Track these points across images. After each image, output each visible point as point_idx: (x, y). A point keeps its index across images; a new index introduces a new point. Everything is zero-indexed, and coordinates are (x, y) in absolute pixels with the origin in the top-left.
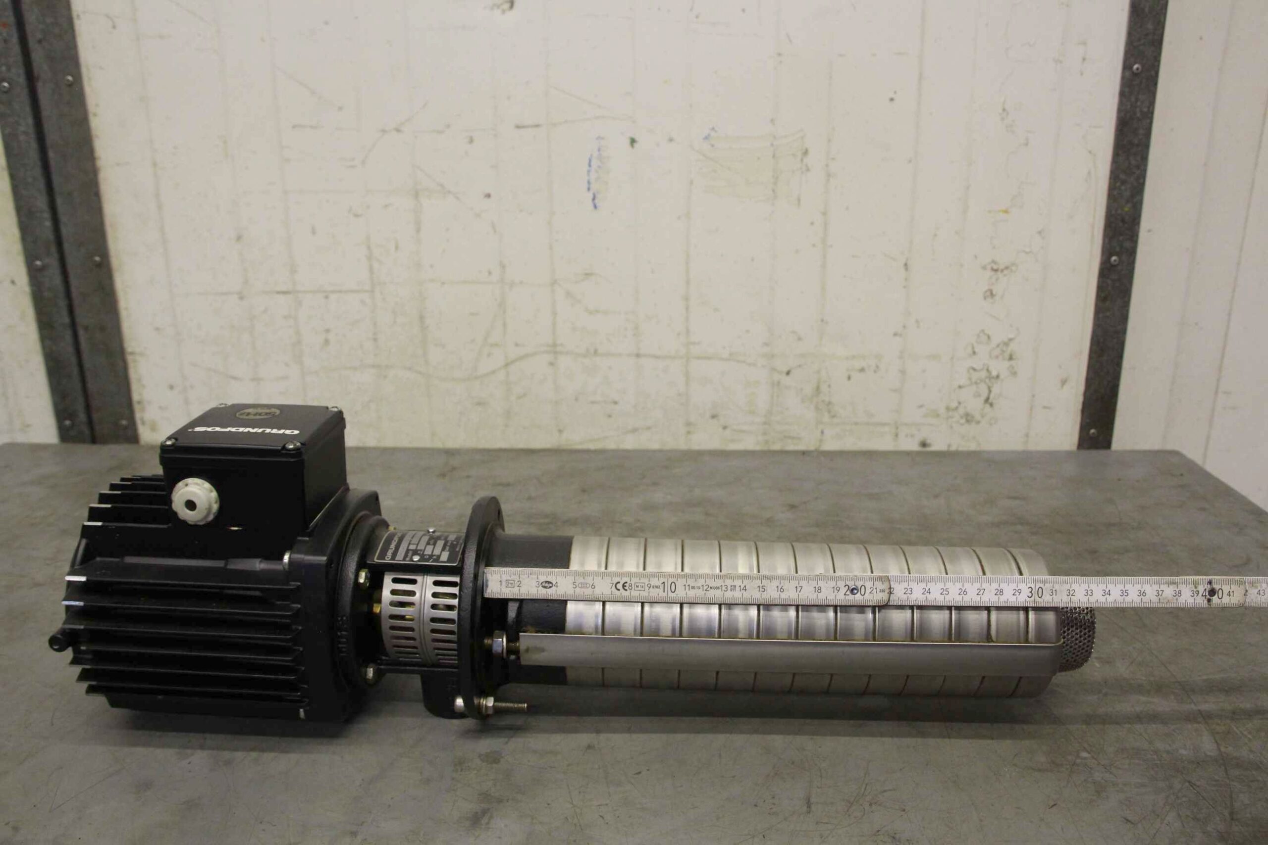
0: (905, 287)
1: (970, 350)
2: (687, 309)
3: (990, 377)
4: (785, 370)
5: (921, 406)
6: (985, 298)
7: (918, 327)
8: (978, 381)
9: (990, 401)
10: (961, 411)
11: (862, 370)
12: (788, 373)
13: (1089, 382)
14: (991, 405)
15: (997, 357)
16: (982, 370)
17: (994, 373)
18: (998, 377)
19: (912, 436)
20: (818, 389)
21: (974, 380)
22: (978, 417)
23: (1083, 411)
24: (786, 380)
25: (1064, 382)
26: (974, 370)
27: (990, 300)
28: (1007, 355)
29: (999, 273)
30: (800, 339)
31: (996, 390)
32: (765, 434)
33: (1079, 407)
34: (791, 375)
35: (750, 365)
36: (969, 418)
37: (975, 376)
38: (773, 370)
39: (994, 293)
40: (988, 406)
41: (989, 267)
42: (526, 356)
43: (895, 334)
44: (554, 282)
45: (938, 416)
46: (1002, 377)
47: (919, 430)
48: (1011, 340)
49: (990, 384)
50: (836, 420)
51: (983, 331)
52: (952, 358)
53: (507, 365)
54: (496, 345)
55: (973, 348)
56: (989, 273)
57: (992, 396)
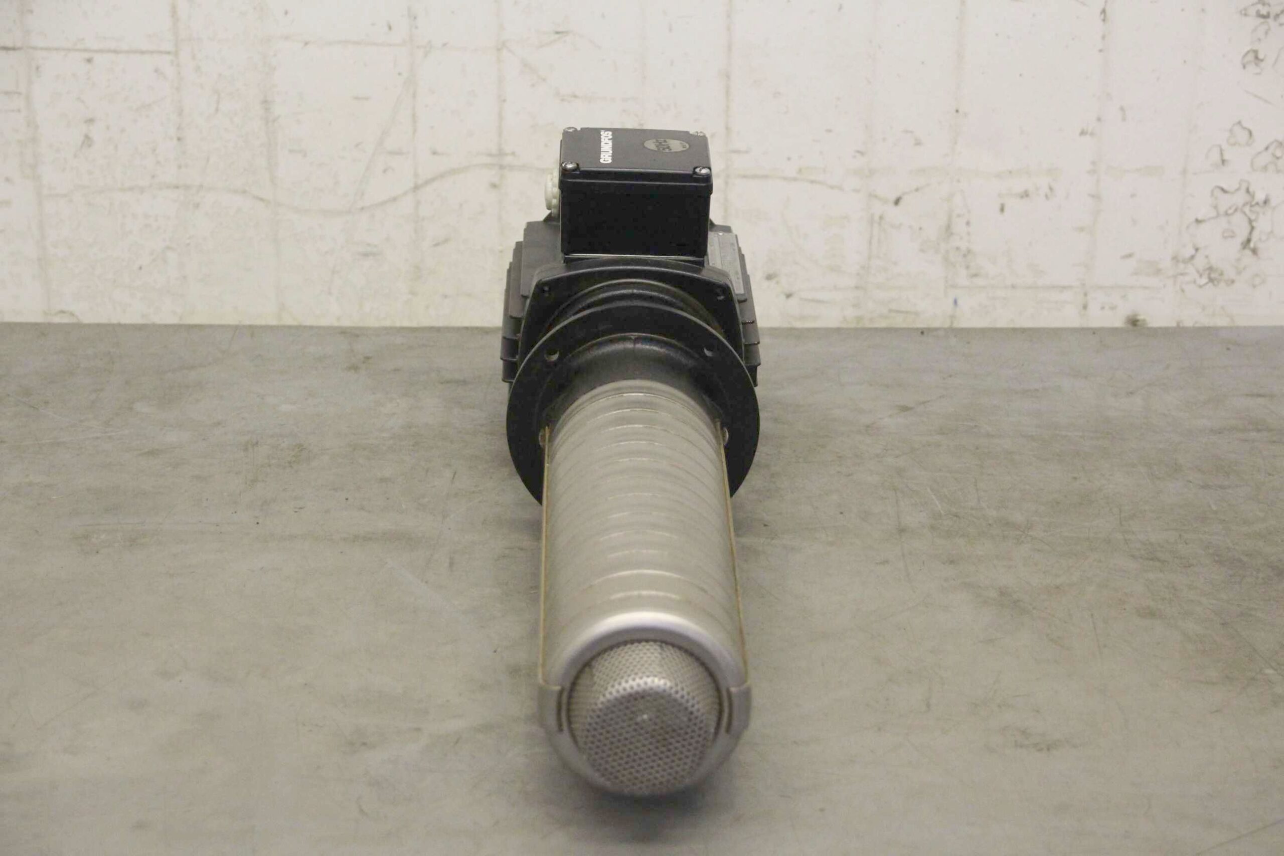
0: (1101, 51)
1: (1215, 157)
2: (728, 93)
3: (1252, 204)
4: (893, 197)
5: (1130, 256)
6: (1244, 66)
7: (1124, 119)
8: (1230, 212)
9: (1252, 244)
10: (1200, 262)
11: (1025, 195)
12: (897, 202)
14: (1254, 251)
15: (1265, 168)
16: (1238, 190)
17: (1260, 197)
18: (1266, 202)
19: (1113, 308)
20: (948, 230)
21: (1222, 209)
22: (1230, 273)
24: (893, 213)
26: (1224, 191)
27: (1252, 68)
29: (1270, 21)
30: (918, 143)
31: (1263, 224)
32: (856, 306)
34: (902, 203)
35: (832, 187)
36: (1213, 275)
37: (1225, 202)
38: (872, 196)
39: (1261, 56)
40: (1248, 252)
41: (1252, 11)
42: (453, 172)
43: (1083, 133)
44: (501, 47)
45: (1158, 272)
46: (1273, 202)
47: (1124, 297)
49: (1253, 217)
50: (979, 282)
51: (1239, 123)
52: (1184, 172)
53: (416, 188)
54: (399, 153)
55: (1222, 152)
56: (1252, 22)
57: (1255, 236)
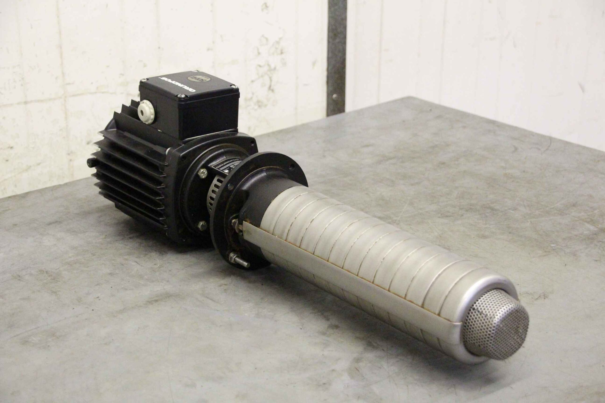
0: (211, 11)
1: (256, 52)
2: (61, 55)
3: (270, 70)
6: (262, 10)
7: (222, 40)
8: (263, 74)
9: (272, 88)
10: (255, 100)
13: (329, 59)
14: (273, 91)
15: (273, 53)
16: (265, 65)
17: (273, 66)
18: (275, 69)
21: (260, 74)
22: (265, 101)
23: (328, 82)
25: (314, 63)
26: (260, 66)
27: (265, 11)
28: (279, 52)
30: (145, 66)
31: (274, 79)
33: (325, 79)
35: (112, 94)
36: (260, 104)
37: (261, 71)
39: (268, 5)
40: (270, 92)
43: (208, 50)
46: (278, 68)
48: (280, 39)
49: (271, 75)
51: (263, 36)
52: (246, 61)
55: (258, 49)
57: (273, 84)
